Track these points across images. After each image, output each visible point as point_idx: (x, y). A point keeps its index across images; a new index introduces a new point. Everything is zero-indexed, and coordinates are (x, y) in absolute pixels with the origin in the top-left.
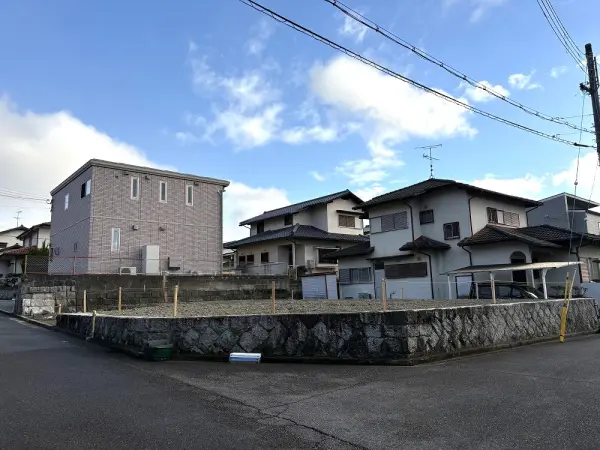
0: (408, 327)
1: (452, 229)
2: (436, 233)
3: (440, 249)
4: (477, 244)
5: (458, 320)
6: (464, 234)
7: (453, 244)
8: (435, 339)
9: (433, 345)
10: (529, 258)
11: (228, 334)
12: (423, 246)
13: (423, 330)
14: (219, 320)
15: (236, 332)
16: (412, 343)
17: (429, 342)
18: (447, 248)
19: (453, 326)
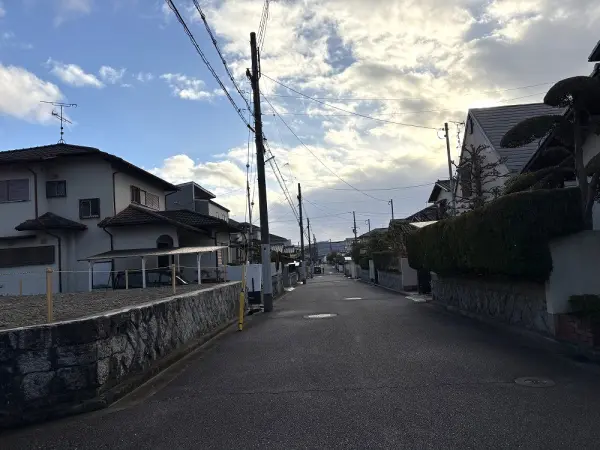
0: (98, 344)
1: (91, 207)
2: (68, 209)
3: (73, 230)
4: (118, 225)
5: (153, 322)
6: (106, 213)
7: (92, 225)
8: (129, 353)
9: (128, 363)
10: (176, 244)
12: (49, 225)
13: (116, 344)
16: (103, 367)
17: (123, 362)
18: (84, 229)
19: (148, 330)
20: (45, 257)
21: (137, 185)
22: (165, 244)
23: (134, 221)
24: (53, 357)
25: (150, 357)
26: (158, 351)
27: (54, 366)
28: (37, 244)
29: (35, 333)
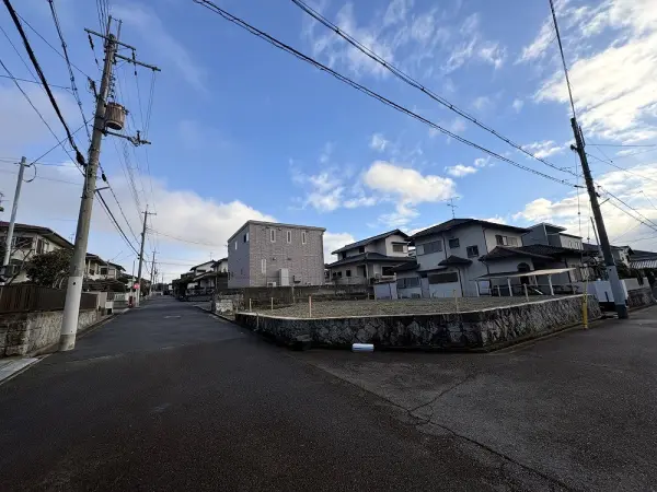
0: (481, 324)
1: (473, 250)
2: (462, 253)
3: (464, 264)
4: (490, 259)
5: (511, 316)
6: (482, 253)
7: (475, 260)
8: (498, 330)
9: (498, 336)
10: (532, 268)
11: (349, 331)
12: (454, 262)
13: (490, 325)
14: (342, 321)
15: (354, 329)
16: (484, 335)
17: (495, 334)
18: (470, 262)
19: (508, 320)
20: (452, 278)
21: (499, 233)
22: (524, 269)
23: (501, 255)
24: (461, 326)
25: (512, 334)
26: (517, 333)
27: (462, 331)
28: (448, 272)
29: (452, 316)
